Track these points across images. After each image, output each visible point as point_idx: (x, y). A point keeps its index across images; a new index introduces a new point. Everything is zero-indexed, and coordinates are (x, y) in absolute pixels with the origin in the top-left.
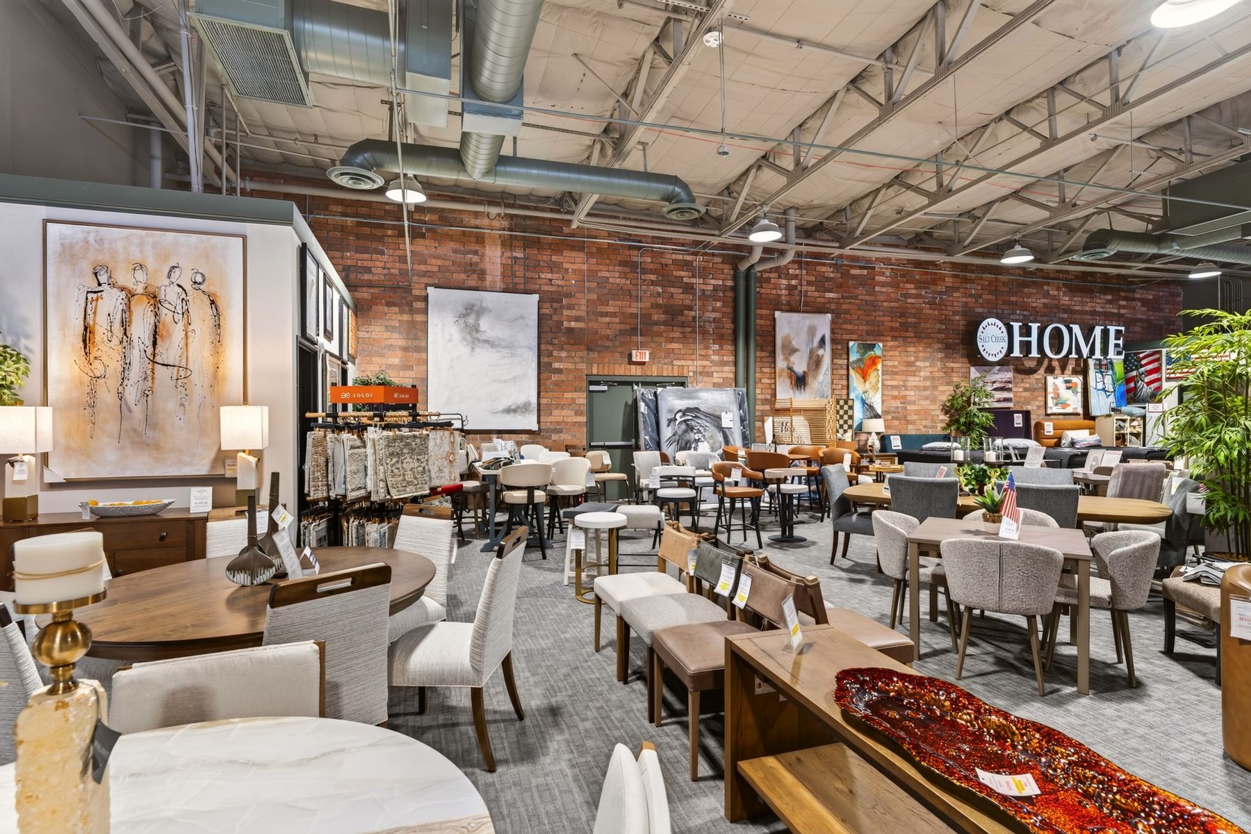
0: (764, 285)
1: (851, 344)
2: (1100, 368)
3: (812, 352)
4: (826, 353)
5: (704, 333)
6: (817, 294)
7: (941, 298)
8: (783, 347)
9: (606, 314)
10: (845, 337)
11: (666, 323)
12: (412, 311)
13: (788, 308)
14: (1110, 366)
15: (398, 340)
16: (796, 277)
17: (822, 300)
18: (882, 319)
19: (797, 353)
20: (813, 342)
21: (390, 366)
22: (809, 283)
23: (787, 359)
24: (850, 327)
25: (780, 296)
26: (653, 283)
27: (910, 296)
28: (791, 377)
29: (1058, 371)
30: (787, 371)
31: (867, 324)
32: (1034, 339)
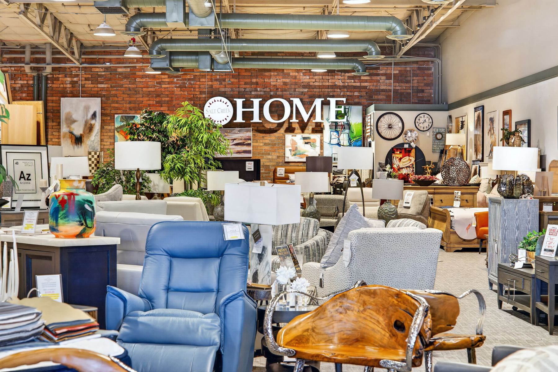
0: (54, 82)
1: (116, 116)
2: (336, 128)
3: (86, 122)
4: (97, 124)
6: (92, 86)
7: (190, 83)
8: (67, 119)
10: (113, 112)
13: (71, 95)
14: (346, 126)
16: (77, 76)
17: (96, 89)
18: (141, 99)
19: (76, 123)
20: (87, 116)
22: (86, 79)
23: (68, 127)
24: (116, 105)
25: (66, 88)
27: (164, 83)
28: (71, 138)
29: (298, 130)
30: (69, 134)
31: (130, 102)
32: (256, 110)
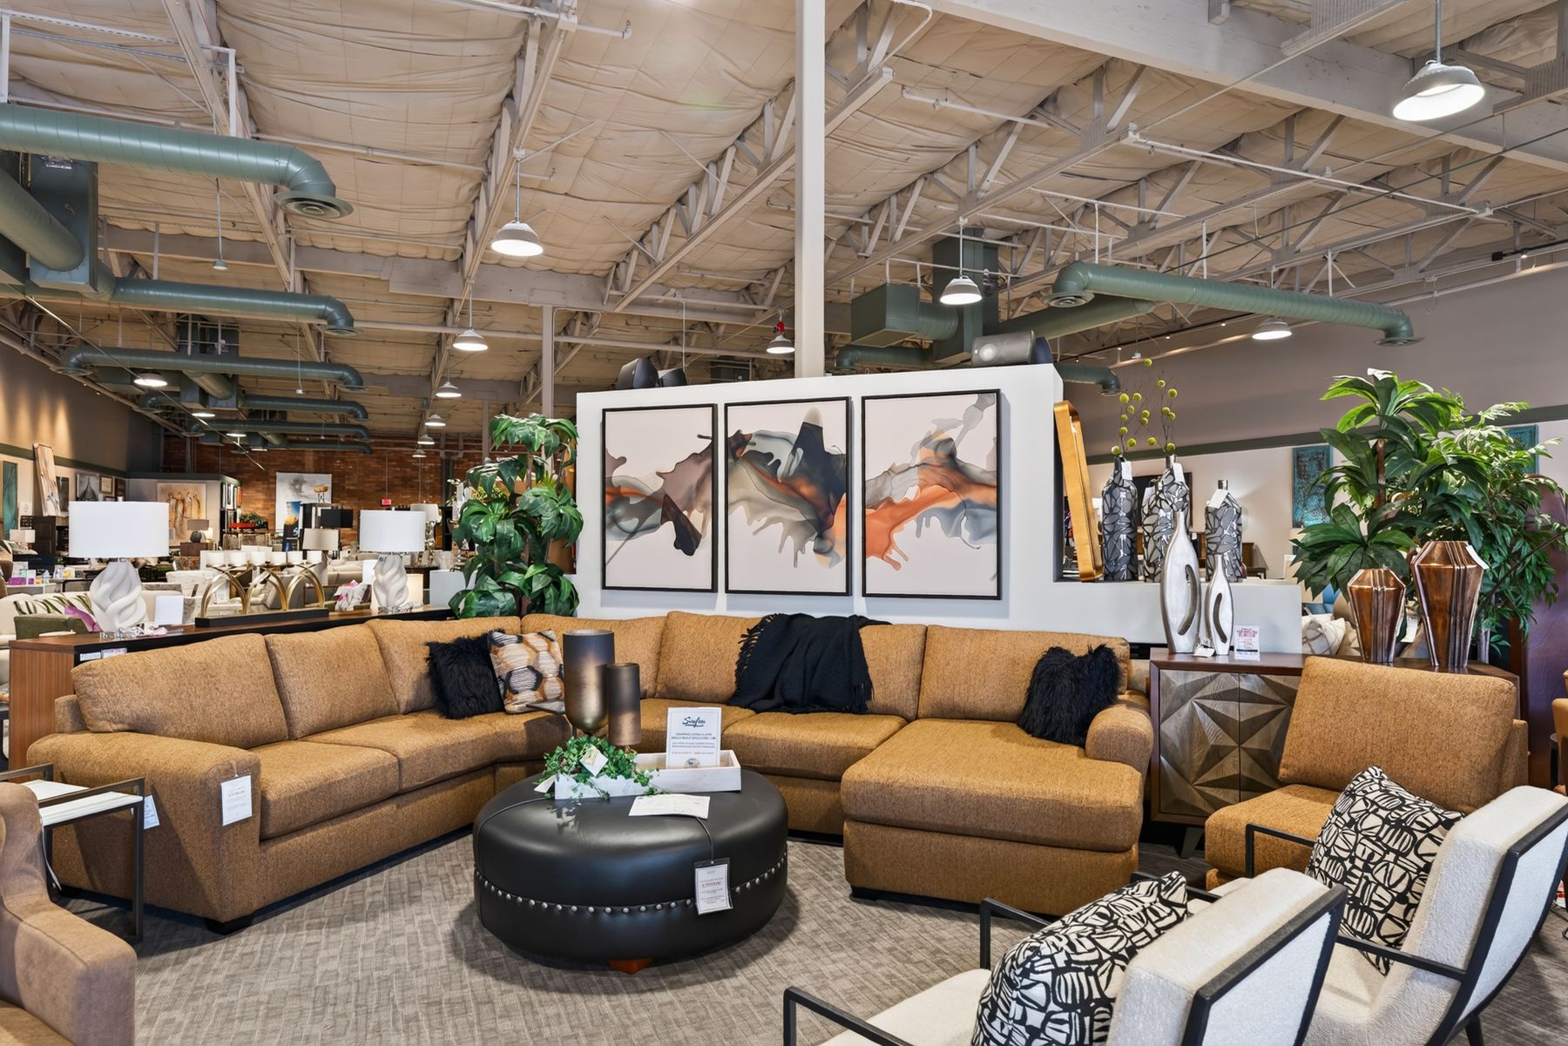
5: (424, 490)
9: (369, 482)
11: (402, 486)
12: (269, 484)
15: (261, 496)
21: (258, 509)
26: (394, 466)
